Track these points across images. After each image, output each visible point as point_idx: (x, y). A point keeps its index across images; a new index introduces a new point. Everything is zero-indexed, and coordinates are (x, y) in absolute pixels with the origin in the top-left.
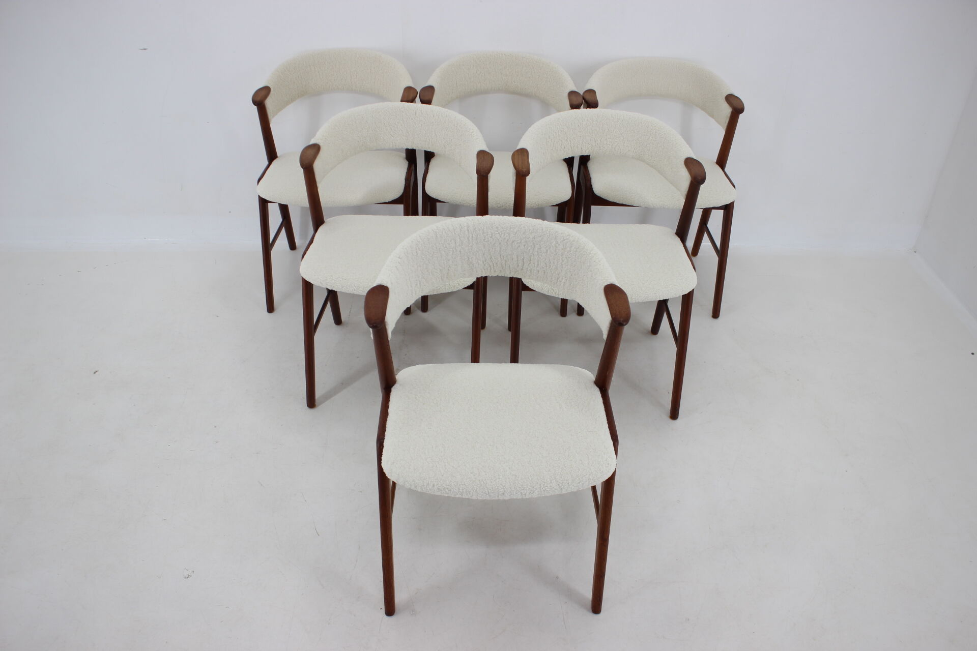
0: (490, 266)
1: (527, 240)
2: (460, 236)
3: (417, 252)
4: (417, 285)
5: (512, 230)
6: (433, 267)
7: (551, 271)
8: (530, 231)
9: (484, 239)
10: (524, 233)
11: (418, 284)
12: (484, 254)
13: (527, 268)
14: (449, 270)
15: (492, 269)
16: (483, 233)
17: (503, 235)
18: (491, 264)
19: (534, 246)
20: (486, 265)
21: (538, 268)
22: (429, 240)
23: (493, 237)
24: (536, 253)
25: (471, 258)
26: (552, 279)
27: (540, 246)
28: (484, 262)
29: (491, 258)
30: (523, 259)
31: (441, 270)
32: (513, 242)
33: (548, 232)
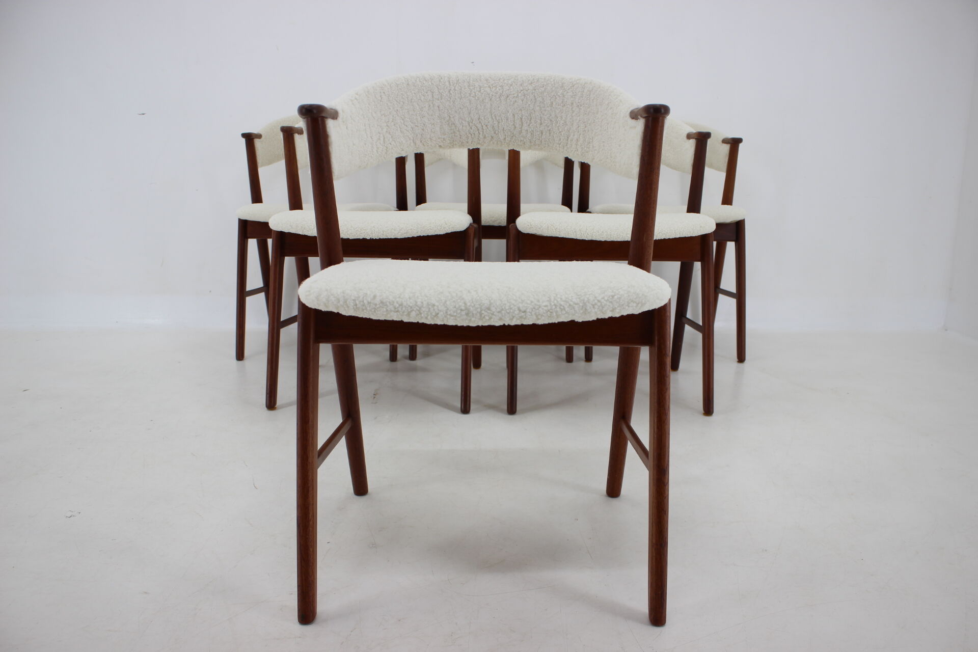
0: (478, 130)
1: (525, 92)
2: (439, 87)
3: (381, 96)
4: (379, 139)
5: (505, 81)
6: (402, 121)
7: (558, 129)
8: (530, 82)
9: (470, 94)
10: (521, 85)
11: (382, 139)
12: (469, 113)
13: (527, 130)
14: (423, 130)
15: (481, 133)
16: (469, 86)
17: (494, 88)
18: (479, 126)
19: (536, 99)
20: (473, 128)
21: (541, 129)
22: (398, 87)
23: (482, 91)
24: (538, 108)
25: (453, 117)
26: (560, 139)
27: (543, 99)
28: (471, 124)
29: (479, 119)
30: (521, 119)
31: (412, 128)
32: (508, 97)
33: (552, 80)
